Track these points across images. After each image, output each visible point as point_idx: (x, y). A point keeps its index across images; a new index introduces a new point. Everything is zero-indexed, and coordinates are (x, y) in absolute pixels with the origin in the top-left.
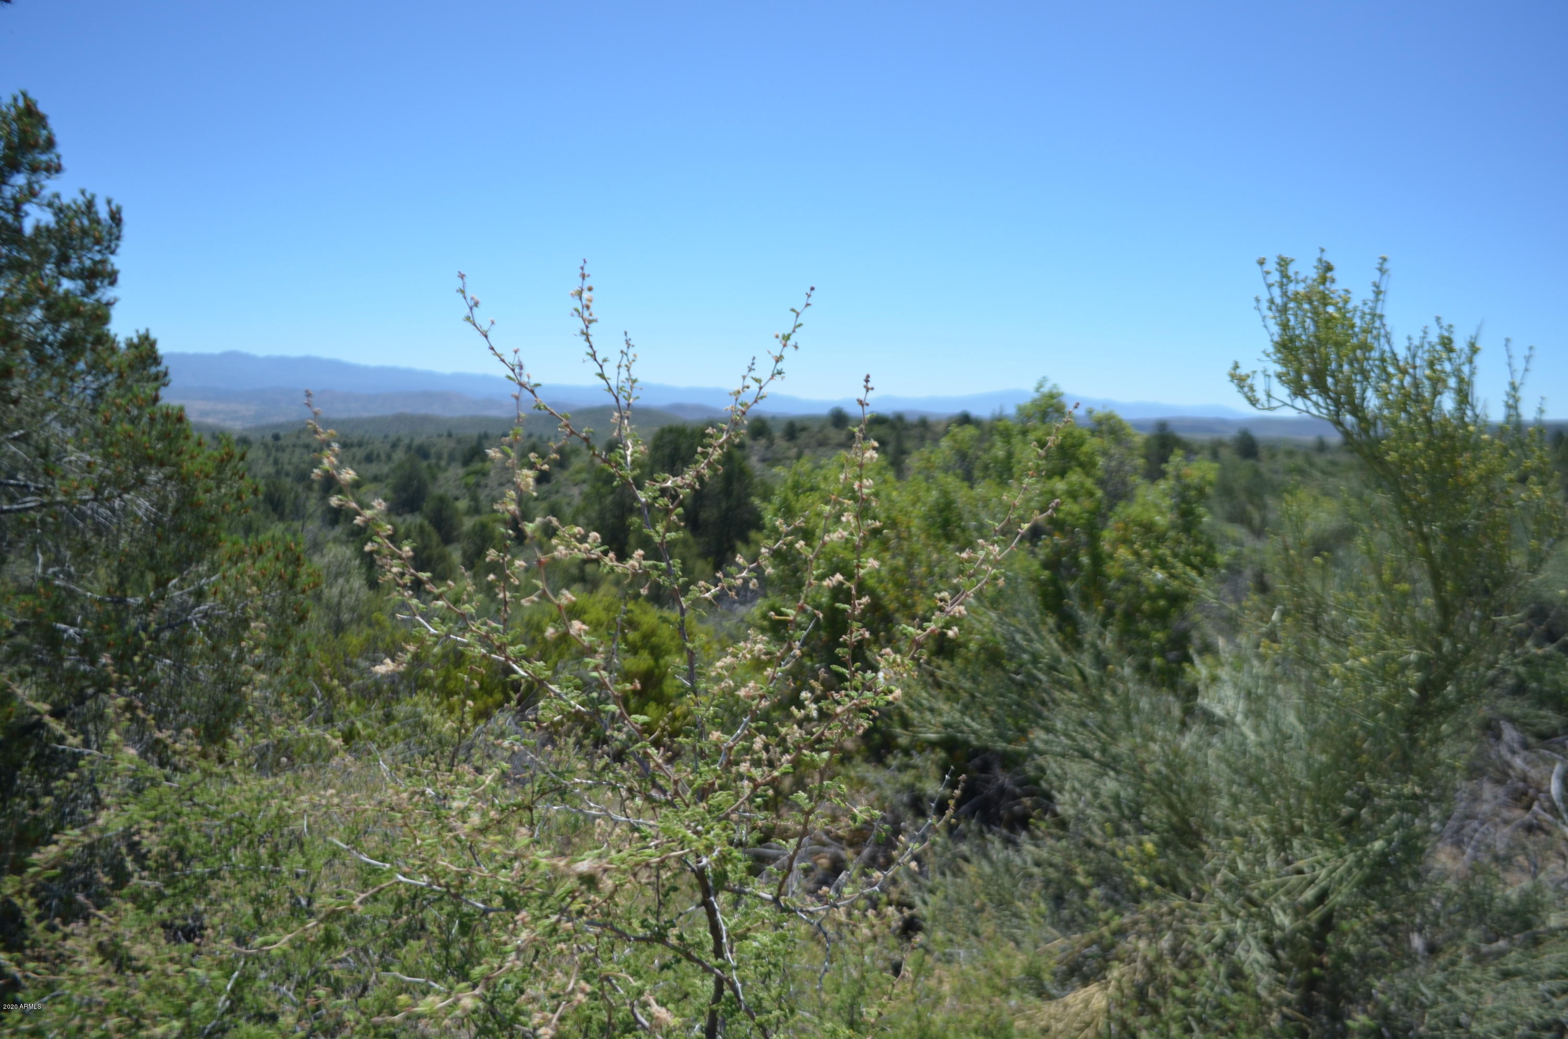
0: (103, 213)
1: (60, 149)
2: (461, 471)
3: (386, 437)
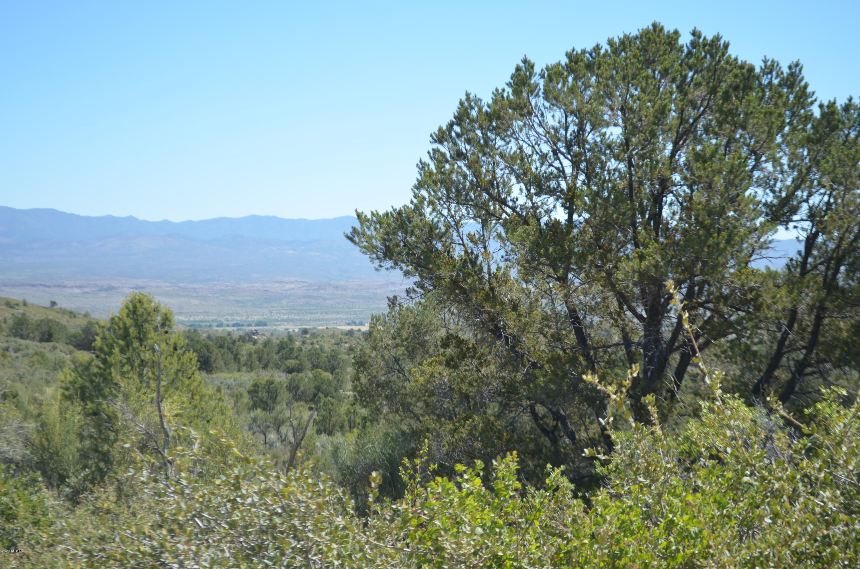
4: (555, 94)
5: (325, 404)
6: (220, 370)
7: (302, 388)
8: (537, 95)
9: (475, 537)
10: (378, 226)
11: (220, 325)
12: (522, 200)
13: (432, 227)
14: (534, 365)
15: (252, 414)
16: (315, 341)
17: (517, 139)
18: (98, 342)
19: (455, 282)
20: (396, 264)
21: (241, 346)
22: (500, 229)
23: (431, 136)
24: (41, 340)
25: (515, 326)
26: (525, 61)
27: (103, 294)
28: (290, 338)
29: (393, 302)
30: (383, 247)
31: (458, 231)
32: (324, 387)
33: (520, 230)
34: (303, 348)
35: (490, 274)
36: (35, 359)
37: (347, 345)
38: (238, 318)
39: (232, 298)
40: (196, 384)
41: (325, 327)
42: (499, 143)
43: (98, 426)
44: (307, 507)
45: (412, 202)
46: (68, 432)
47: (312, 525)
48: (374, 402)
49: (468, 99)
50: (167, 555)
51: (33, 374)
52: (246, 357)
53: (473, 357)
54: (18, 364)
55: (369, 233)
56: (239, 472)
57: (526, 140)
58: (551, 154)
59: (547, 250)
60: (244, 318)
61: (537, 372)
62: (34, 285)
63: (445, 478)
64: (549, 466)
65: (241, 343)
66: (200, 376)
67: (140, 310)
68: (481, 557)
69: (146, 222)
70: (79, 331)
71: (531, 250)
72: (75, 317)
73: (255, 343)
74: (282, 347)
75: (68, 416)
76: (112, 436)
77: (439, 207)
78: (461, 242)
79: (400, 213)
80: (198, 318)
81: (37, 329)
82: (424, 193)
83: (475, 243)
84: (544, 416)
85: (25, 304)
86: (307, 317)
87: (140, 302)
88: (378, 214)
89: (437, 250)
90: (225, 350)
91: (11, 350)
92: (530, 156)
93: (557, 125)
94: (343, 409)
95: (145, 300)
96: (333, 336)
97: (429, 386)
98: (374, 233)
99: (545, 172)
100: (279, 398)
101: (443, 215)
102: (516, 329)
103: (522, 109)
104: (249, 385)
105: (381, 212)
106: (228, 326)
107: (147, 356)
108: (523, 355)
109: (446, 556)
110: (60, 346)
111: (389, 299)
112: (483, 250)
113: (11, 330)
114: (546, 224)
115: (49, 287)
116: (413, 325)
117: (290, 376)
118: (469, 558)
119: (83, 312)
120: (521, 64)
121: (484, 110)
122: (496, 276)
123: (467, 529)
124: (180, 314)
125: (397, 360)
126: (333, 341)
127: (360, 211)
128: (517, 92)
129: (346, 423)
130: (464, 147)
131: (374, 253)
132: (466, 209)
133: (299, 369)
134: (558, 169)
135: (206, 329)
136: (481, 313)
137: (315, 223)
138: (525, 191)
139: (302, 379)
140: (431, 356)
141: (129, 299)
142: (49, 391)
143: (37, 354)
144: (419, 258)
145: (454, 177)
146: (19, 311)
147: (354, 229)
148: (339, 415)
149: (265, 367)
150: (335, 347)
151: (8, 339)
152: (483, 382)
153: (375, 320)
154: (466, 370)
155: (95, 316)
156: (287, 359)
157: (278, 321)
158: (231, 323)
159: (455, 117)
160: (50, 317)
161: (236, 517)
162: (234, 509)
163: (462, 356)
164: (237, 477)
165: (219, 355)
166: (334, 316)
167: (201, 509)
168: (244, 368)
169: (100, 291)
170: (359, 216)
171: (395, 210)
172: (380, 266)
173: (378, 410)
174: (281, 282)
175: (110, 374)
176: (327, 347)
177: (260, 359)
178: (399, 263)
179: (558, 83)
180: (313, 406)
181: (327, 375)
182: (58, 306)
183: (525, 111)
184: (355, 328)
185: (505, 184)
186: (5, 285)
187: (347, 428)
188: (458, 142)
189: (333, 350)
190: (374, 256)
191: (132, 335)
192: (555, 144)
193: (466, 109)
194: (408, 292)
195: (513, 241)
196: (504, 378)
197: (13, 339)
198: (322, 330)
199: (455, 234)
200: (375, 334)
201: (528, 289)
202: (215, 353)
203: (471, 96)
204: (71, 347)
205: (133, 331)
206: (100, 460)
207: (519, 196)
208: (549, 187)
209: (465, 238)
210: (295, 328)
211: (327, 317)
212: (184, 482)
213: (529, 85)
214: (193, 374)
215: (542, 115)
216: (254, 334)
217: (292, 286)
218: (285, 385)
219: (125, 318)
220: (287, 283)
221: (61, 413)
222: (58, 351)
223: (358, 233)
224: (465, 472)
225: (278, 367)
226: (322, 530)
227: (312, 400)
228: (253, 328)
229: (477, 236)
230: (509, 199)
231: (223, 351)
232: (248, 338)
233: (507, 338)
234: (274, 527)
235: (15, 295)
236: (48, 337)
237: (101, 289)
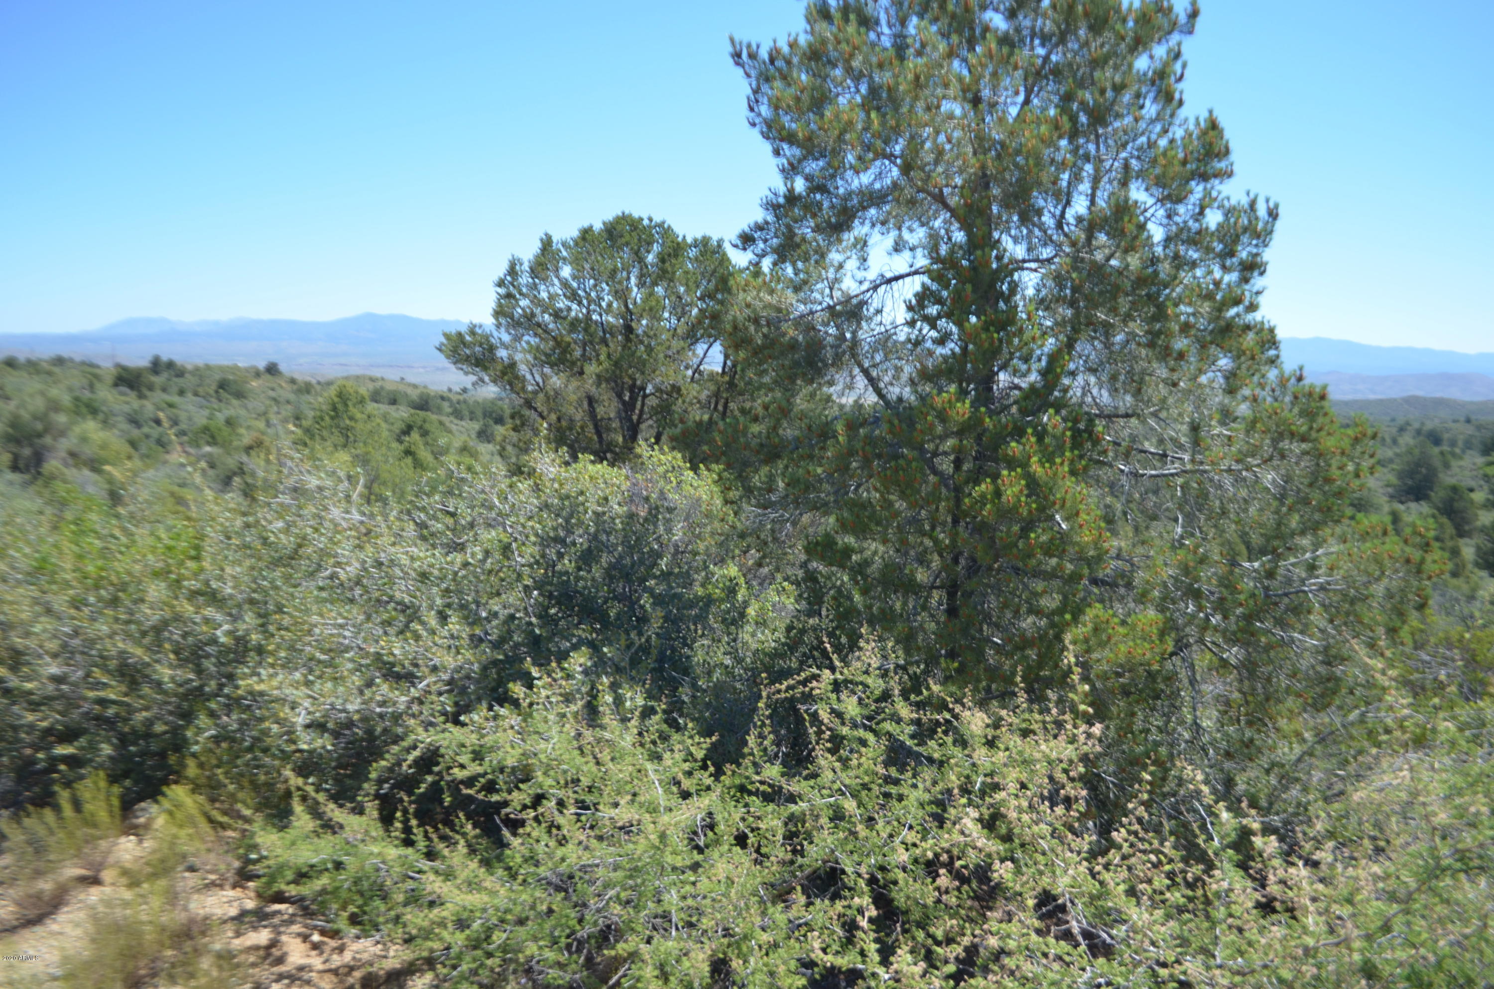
0: (1262, 211)
1: (1234, 157)
2: (1480, 460)
3: (1393, 420)
235: (377, 373)
236: (393, 402)
237: (438, 369)
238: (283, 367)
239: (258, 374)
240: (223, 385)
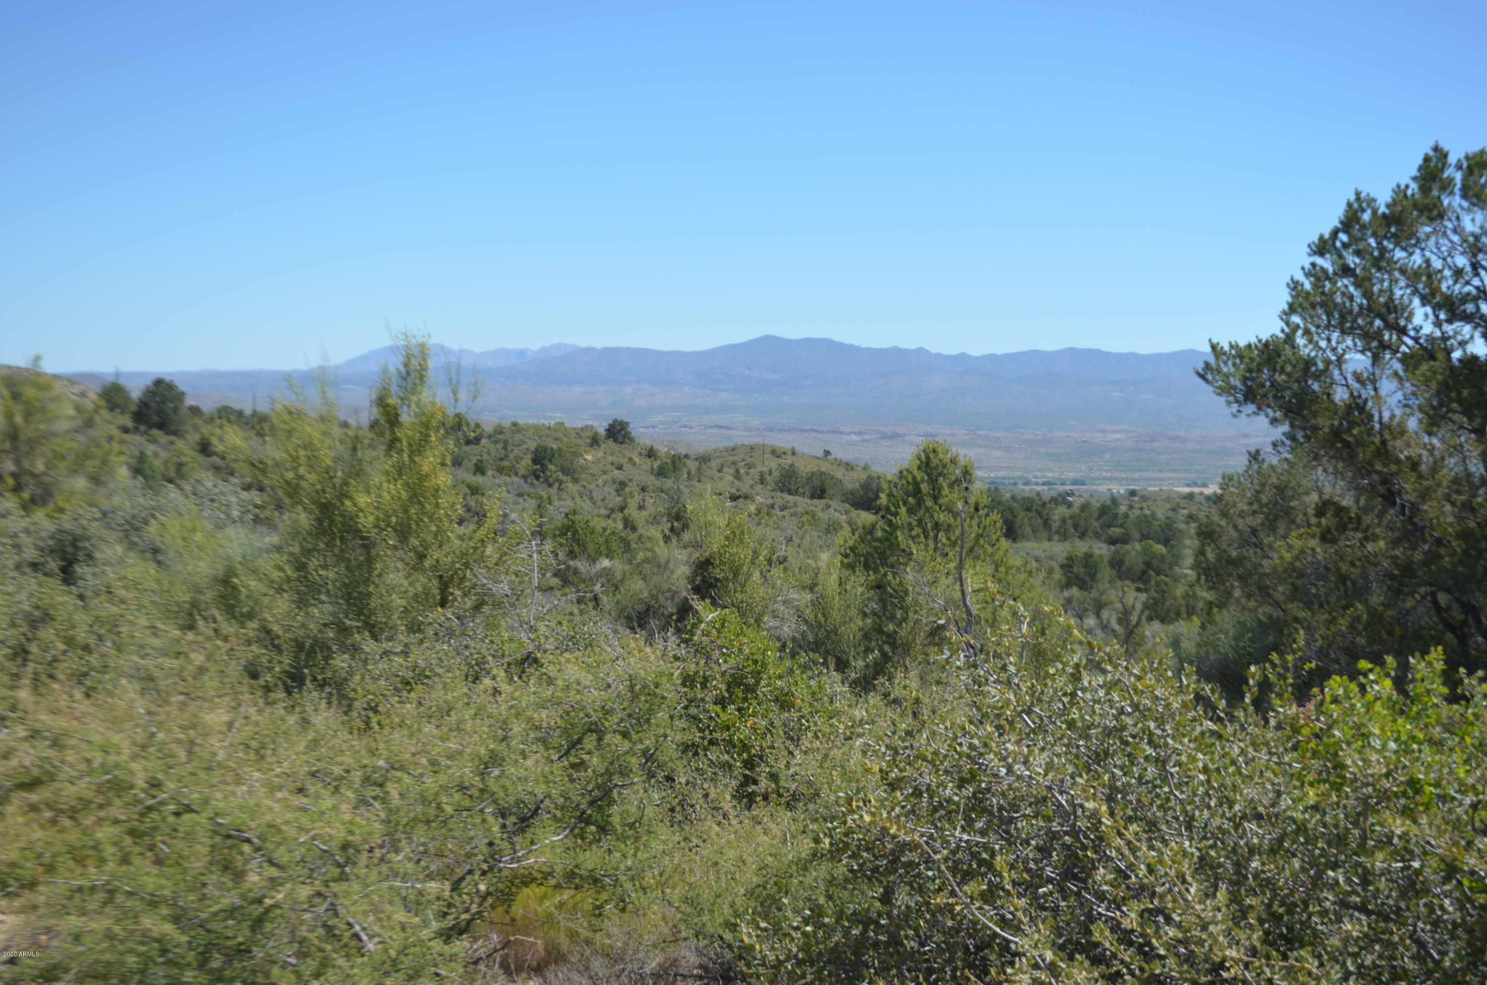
4: (1476, 190)
5: (1157, 584)
6: (1026, 538)
7: (1127, 563)
8: (1452, 193)
9: (1387, 754)
10: (1238, 361)
11: (1027, 483)
12: (1428, 329)
13: (1309, 363)
14: (1439, 542)
15: (1066, 594)
16: (1144, 505)
17: (1423, 250)
18: (883, 499)
19: (1336, 434)
20: (1260, 409)
21: (1052, 509)
22: (1398, 366)
23: (1309, 246)
24: (812, 497)
25: (1414, 490)
26: (1436, 149)
27: (886, 443)
28: (1114, 501)
29: (1255, 456)
30: (1243, 388)
31: (1340, 369)
32: (1155, 563)
33: (1424, 367)
34: (1130, 514)
35: (1381, 423)
36: (805, 518)
37: (1186, 512)
38: (1049, 475)
39: (1042, 450)
40: (1001, 553)
41: (1157, 489)
42: (1399, 254)
43: (882, 601)
44: (1168, 706)
45: (1283, 331)
46: (848, 607)
47: (1172, 728)
48: (1223, 582)
49: (1358, 198)
50: (992, 756)
51: (802, 538)
52: (1058, 524)
53: (1356, 530)
54: (785, 524)
55: (1225, 369)
56: (1080, 660)
57: (1435, 250)
58: (1468, 269)
59: (1459, 393)
60: (1057, 475)
61: (1442, 551)
62: (805, 431)
63: (1345, 678)
64: (1462, 670)
65: (1053, 505)
66: (1004, 543)
67: (935, 462)
68: (1395, 779)
69: (939, 355)
70: (857, 486)
71: (1438, 393)
72: (852, 469)
73: (1070, 505)
74: (1103, 511)
75: (848, 587)
76: (899, 614)
77: (1316, 338)
78: (1344, 382)
79: (1266, 345)
80: (1001, 474)
81: (807, 483)
82: (1296, 319)
83: (1363, 384)
84: (1449, 608)
85: (794, 453)
86: (1136, 476)
87: (934, 451)
88: (1237, 346)
89: (1314, 391)
90: (1033, 514)
91: (777, 507)
92: (1440, 271)
93: (1477, 230)
94: (1180, 590)
95: (939, 450)
96: (1168, 500)
97: (1297, 564)
98: (1232, 370)
99: (1460, 293)
100: (1099, 575)
101: (1321, 348)
102: (1415, 495)
103: (1430, 210)
104: (1062, 557)
105: (1242, 343)
106: (1037, 484)
107: (942, 517)
108: (1423, 528)
109: (1348, 775)
110: (834, 504)
111: (1249, 453)
112: (1372, 393)
113: (776, 484)
114: (1460, 360)
115: (822, 432)
116: (1277, 488)
117: (1113, 548)
118: (1379, 779)
119: (862, 464)
120: (1431, 153)
121: (1380, 211)
122: (1389, 427)
123: (1377, 744)
124: (979, 468)
125: (1254, 531)
126: (1168, 506)
127: (1215, 341)
128: (1425, 189)
129: (1183, 609)
130: (1352, 260)
131: (1232, 395)
132: (1353, 340)
133: (1124, 540)
134: (1477, 288)
135: (1009, 488)
136: (1369, 473)
137: (1149, 358)
138: (1432, 317)
139: (1128, 552)
140: (1298, 527)
141: (921, 448)
142: (824, 556)
143: (807, 513)
144: (1290, 401)
145: (1338, 300)
146: (787, 461)
147: (1207, 365)
148: (1175, 598)
149: (1082, 536)
150: (1171, 514)
151: (774, 494)
152: (1368, 562)
153: (1227, 480)
154: (1347, 546)
155: (877, 469)
156: (1109, 526)
157: (1098, 479)
158: (1040, 481)
159: (1342, 222)
160: (824, 469)
161: (1075, 714)
162: (1072, 703)
163: (1342, 528)
164: (1077, 666)
165: (1026, 520)
166: (1170, 475)
167: (1032, 703)
168: (1056, 537)
169: (882, 438)
170: (1214, 347)
171: (1260, 341)
172: (1239, 411)
173: (1228, 594)
174: (1104, 431)
175: (897, 538)
176: (1160, 514)
177: (1076, 527)
178: (1264, 408)
179: (1481, 177)
180: (1141, 586)
181: (1160, 548)
182: (833, 456)
183: (1435, 212)
184: (1196, 490)
185: (1404, 308)
186: (771, 430)
187: (1184, 615)
188: (1345, 253)
189: (1167, 518)
190: (1231, 398)
191: (924, 491)
192: (1475, 256)
193: (1356, 212)
194: (1275, 445)
195: (1415, 382)
196: (1397, 557)
197: (779, 494)
198: (1154, 492)
199: (1336, 372)
200: (1227, 497)
201: (1431, 444)
202: (1020, 516)
203: (1363, 196)
204: (847, 506)
205: (924, 487)
206: (884, 642)
207: (1424, 323)
208: (1465, 311)
209: (1350, 377)
210: (1119, 489)
211: (1161, 475)
212: (1012, 669)
213: (1441, 180)
214: (998, 540)
215: (1458, 218)
216: (1068, 495)
217: (1118, 436)
218: (1106, 559)
219: (915, 472)
220: (1111, 432)
221: (840, 585)
222: (831, 510)
223: (1212, 369)
224: (1371, 670)
225: (1097, 536)
226: (1184, 736)
227: (1140, 579)
228: (1068, 488)
229: (1365, 375)
230: (1410, 327)
231: (1030, 515)
232: (1061, 500)
233: (1403, 507)
234: (1124, 728)
235: (783, 441)
236: (820, 493)
237: (884, 437)
238: (637, 430)
239: (595, 441)
240: (541, 458)
